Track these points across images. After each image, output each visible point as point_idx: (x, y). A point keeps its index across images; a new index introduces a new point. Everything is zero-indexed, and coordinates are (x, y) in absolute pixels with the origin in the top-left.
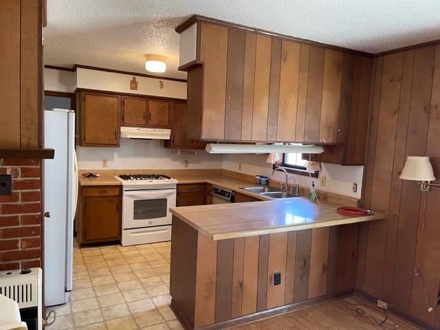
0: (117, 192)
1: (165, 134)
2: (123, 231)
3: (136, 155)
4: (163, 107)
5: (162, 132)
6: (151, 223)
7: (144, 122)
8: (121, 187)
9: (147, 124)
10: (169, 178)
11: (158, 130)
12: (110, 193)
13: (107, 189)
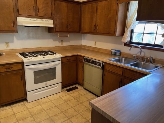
0: (20, 67)
1: (49, 23)
2: (28, 93)
3: (29, 38)
4: (47, 3)
5: (48, 22)
6: (46, 84)
7: (34, 14)
8: (22, 63)
9: (36, 16)
10: (56, 54)
11: (44, 20)
12: (15, 68)
13: (12, 66)
